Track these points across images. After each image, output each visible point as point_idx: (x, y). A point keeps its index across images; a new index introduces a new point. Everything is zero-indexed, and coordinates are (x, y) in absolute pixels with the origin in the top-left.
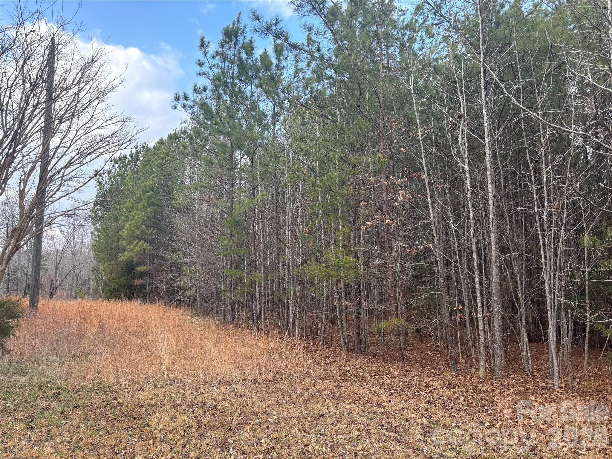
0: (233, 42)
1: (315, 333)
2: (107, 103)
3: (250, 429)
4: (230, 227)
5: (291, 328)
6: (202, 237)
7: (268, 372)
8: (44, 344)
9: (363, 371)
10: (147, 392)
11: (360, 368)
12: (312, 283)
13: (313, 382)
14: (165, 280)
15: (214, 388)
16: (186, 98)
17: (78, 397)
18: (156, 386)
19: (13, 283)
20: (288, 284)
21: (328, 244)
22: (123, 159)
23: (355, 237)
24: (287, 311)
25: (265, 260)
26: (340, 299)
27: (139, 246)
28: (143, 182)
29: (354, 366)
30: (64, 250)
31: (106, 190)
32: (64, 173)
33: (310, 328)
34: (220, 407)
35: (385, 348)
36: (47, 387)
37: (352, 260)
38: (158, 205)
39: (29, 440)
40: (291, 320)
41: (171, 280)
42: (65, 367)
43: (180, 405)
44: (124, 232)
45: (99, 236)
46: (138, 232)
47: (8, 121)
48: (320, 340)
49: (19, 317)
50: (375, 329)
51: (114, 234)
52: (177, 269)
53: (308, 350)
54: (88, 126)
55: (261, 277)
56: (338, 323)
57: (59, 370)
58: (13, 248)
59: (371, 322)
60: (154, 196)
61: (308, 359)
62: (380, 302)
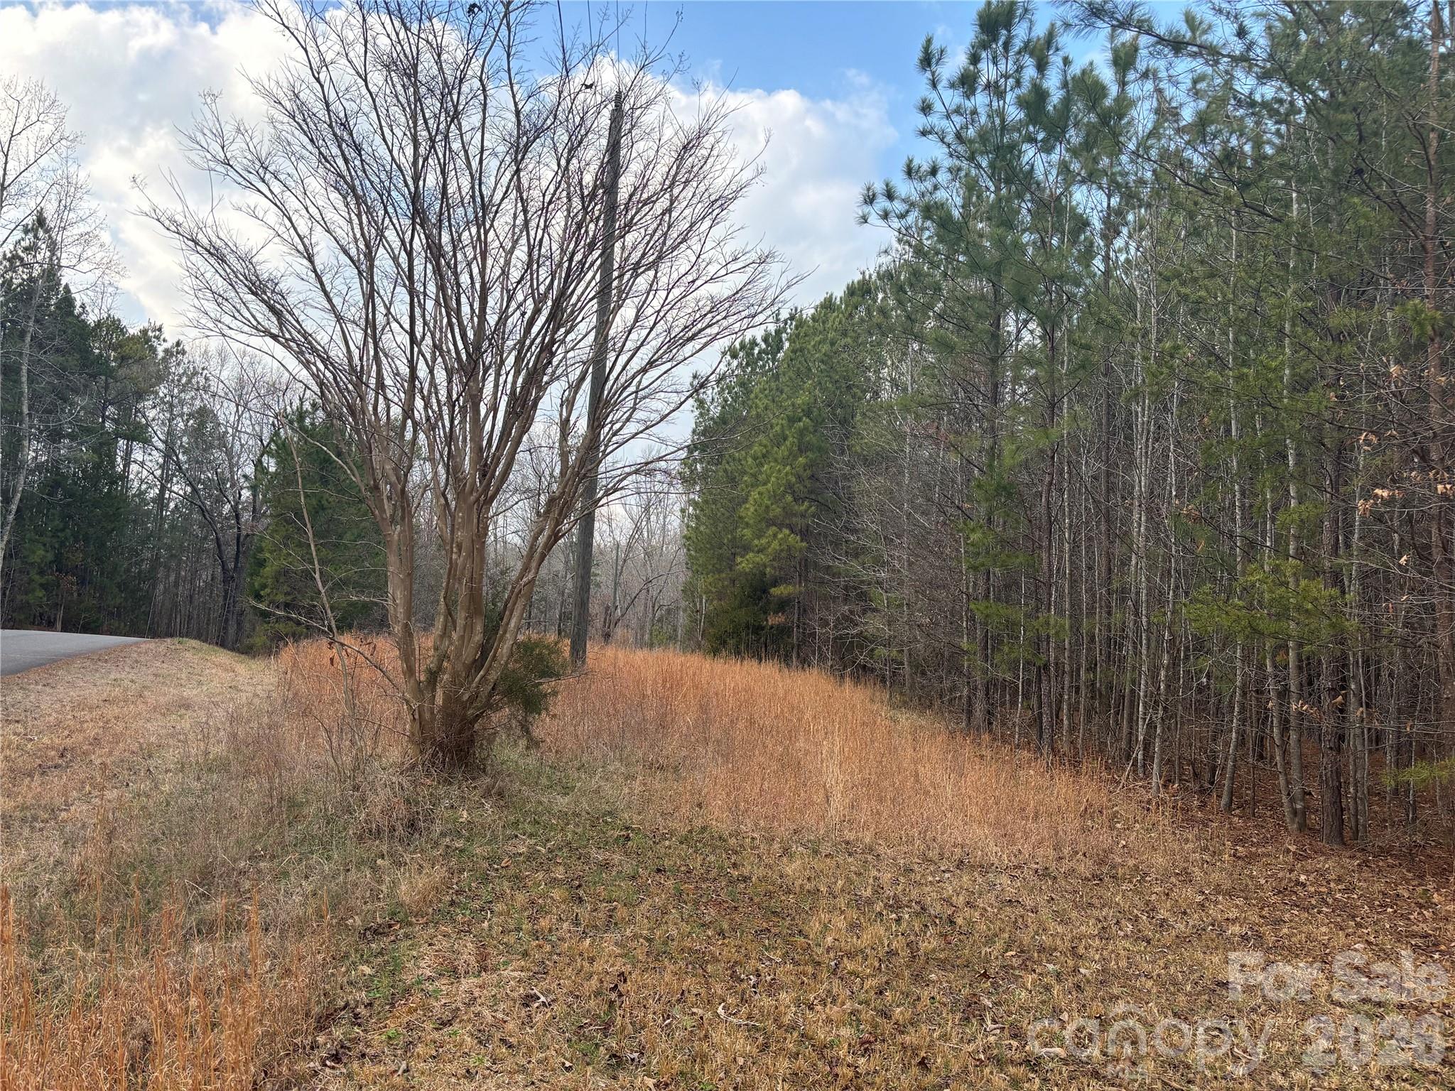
0: (1000, 43)
1: (1207, 776)
2: (728, 223)
3: (1033, 983)
4: (987, 500)
5: (1140, 757)
6: (917, 524)
7: (1080, 856)
8: (597, 734)
9: (1346, 890)
10: (798, 862)
11: (1339, 880)
12: (1200, 646)
13: (1199, 898)
14: (831, 619)
15: (947, 875)
16: (890, 195)
17: (663, 850)
18: (816, 852)
19: (538, 609)
20: (1135, 648)
21: (1252, 547)
22: (748, 348)
23: (1335, 532)
24: (1131, 715)
25: (1074, 583)
26: (1284, 694)
27: (780, 540)
28: (789, 398)
29: (1321, 873)
30: (629, 545)
31: (712, 419)
32: (640, 382)
33: (1192, 763)
34: (960, 921)
35: (1418, 838)
36: (606, 822)
37: (1325, 593)
38: (820, 449)
39: (576, 922)
40: (1141, 738)
41: (846, 618)
42: (637, 786)
43: (869, 902)
44: (749, 510)
45: (697, 517)
46: (776, 511)
47: (541, 279)
48: (1219, 797)
49: (557, 676)
50: (1388, 782)
51: (727, 514)
52: (859, 595)
53: (1185, 818)
54: (690, 278)
55: (1063, 626)
56: (1272, 758)
57: (626, 790)
58: (549, 537)
59: (1378, 764)
60: (811, 429)
61: (1187, 841)
62: (1406, 711)
